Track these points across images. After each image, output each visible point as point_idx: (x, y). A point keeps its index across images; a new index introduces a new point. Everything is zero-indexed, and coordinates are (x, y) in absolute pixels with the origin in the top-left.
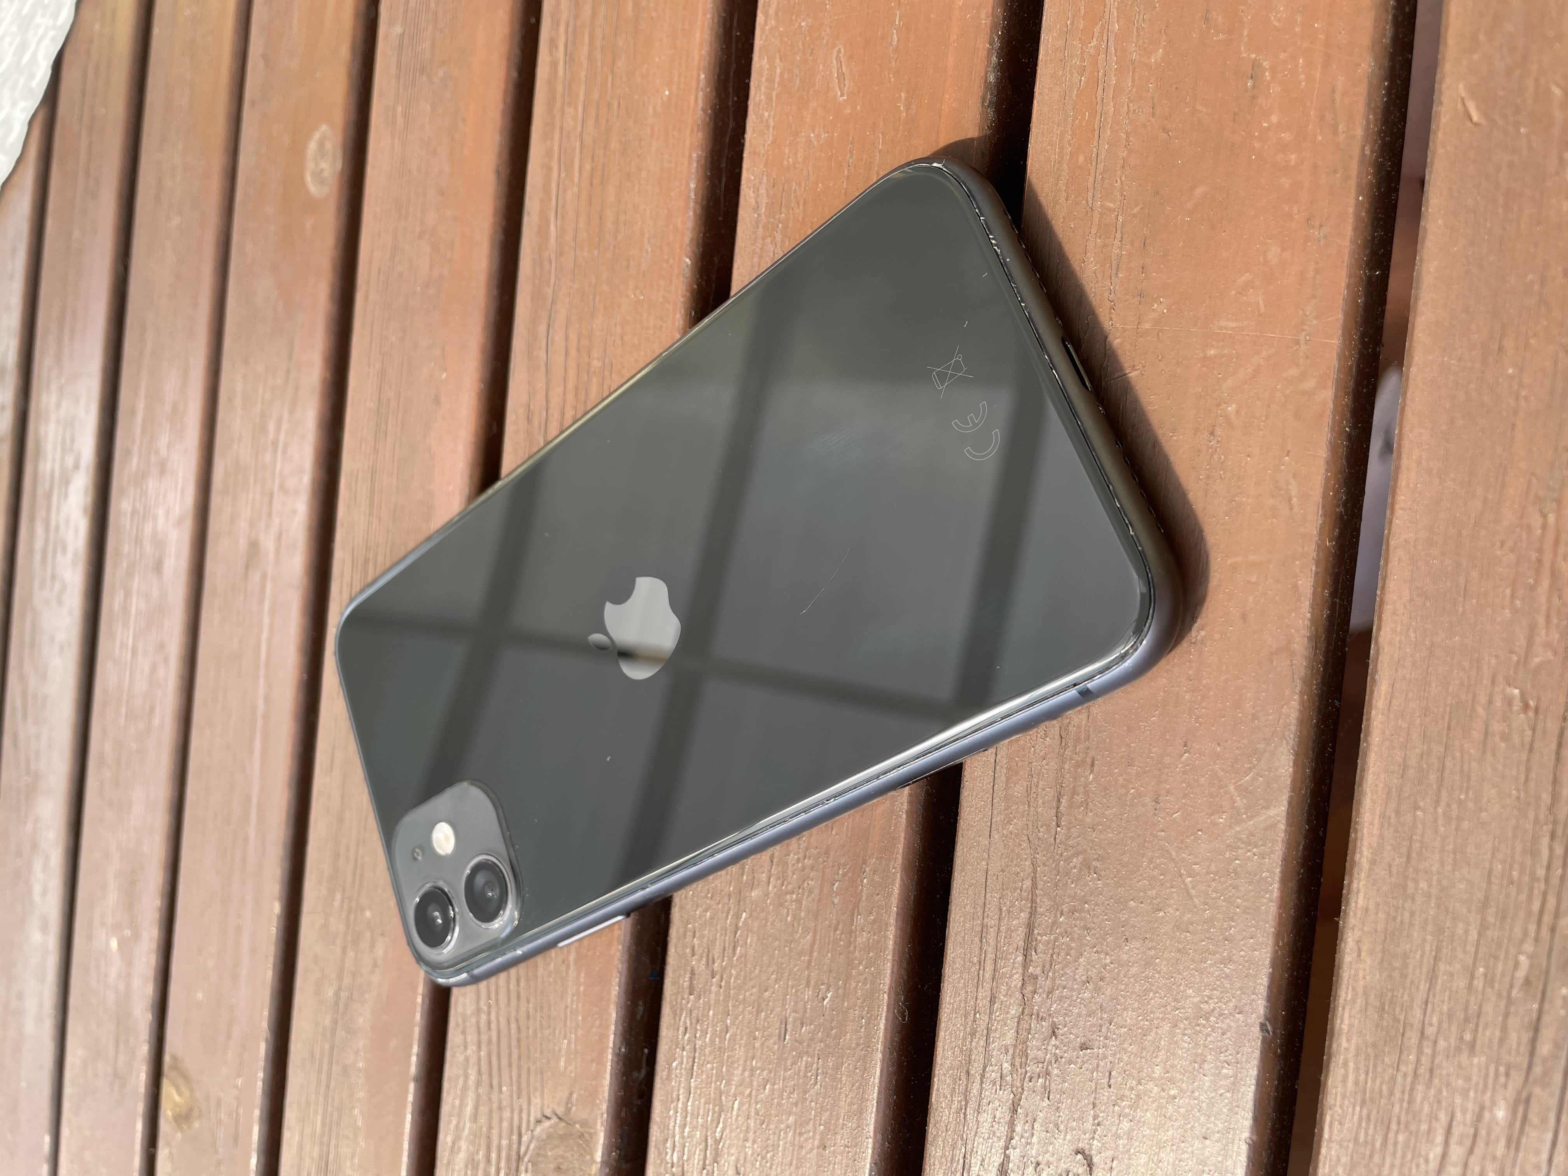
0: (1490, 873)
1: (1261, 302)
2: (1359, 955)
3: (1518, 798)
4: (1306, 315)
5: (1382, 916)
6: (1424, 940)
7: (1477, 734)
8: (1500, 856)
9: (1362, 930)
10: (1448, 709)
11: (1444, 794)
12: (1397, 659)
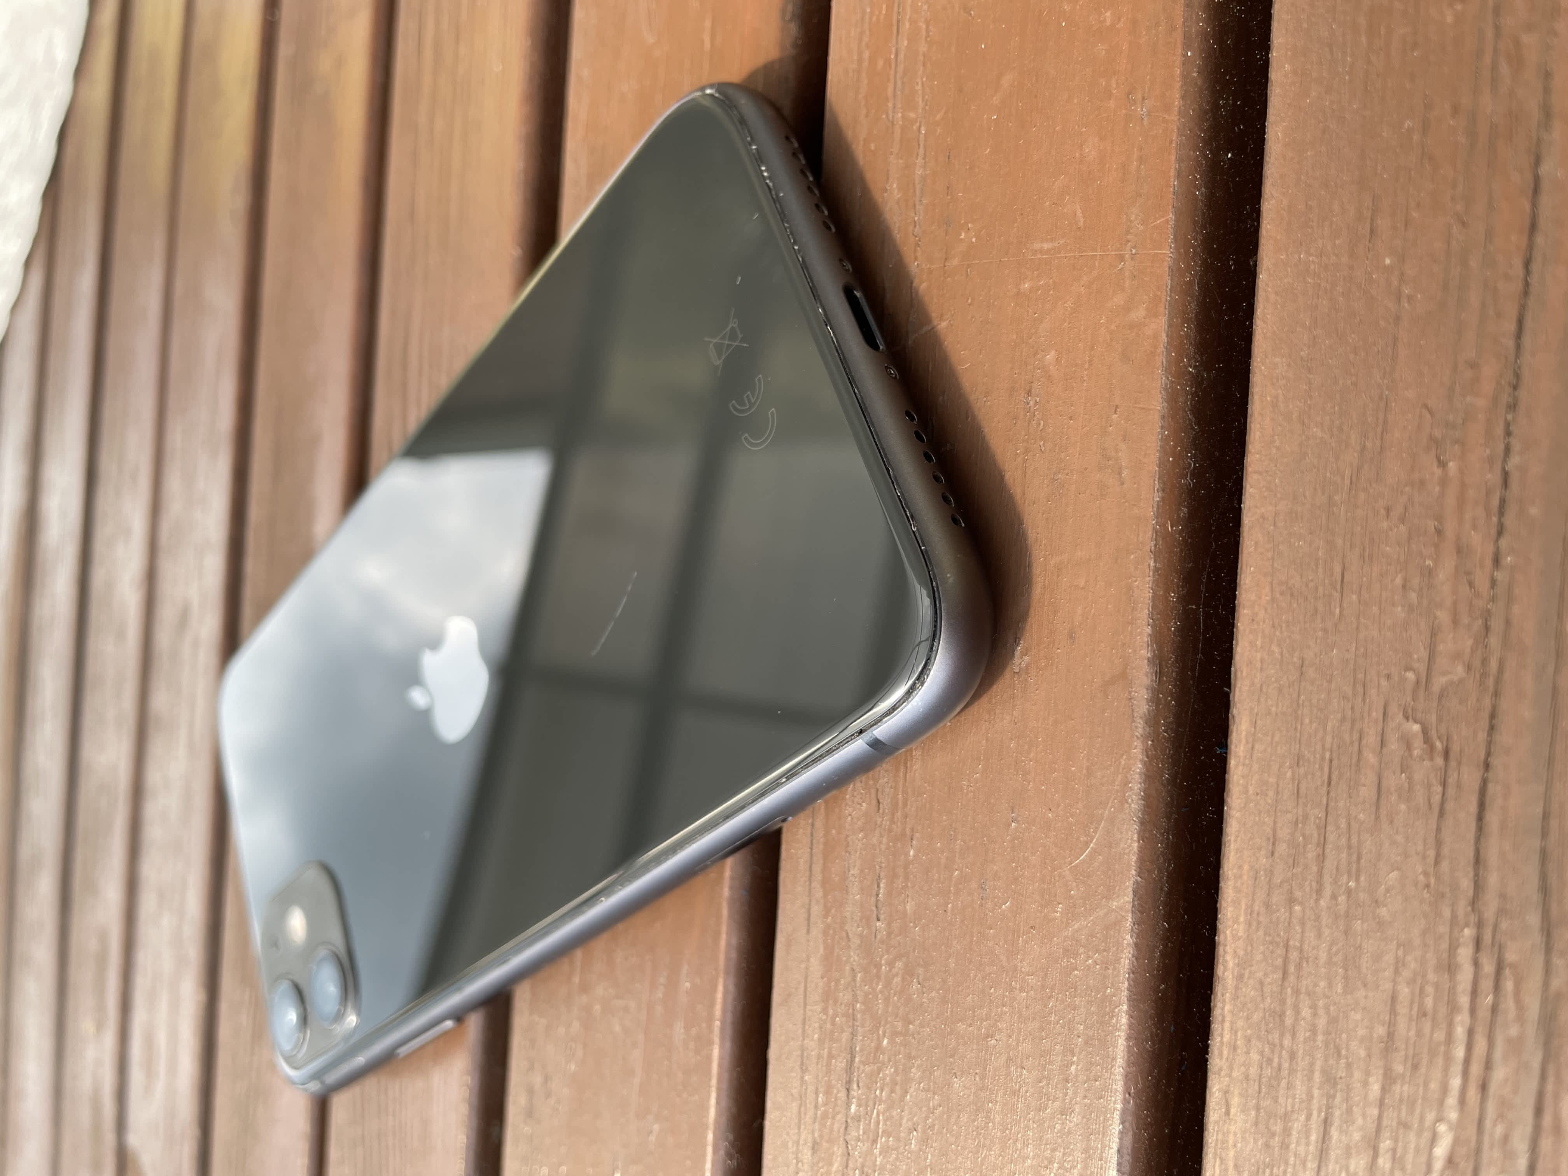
0: (1394, 999)
1: (1079, 213)
2: (1228, 1113)
3: (1427, 886)
4: (1131, 221)
5: (1255, 1057)
6: (1310, 1097)
7: (1367, 792)
8: (1406, 973)
9: (1230, 1076)
10: (1328, 755)
11: (1327, 879)
12: (1259, 685)
